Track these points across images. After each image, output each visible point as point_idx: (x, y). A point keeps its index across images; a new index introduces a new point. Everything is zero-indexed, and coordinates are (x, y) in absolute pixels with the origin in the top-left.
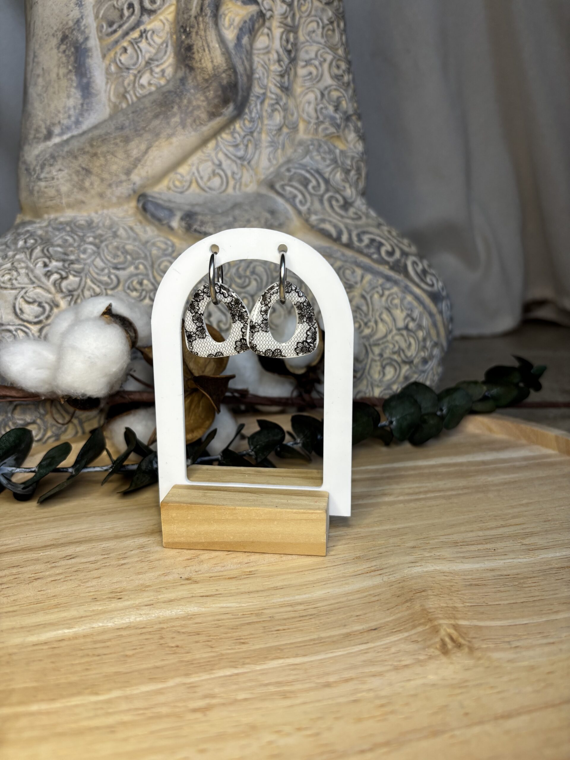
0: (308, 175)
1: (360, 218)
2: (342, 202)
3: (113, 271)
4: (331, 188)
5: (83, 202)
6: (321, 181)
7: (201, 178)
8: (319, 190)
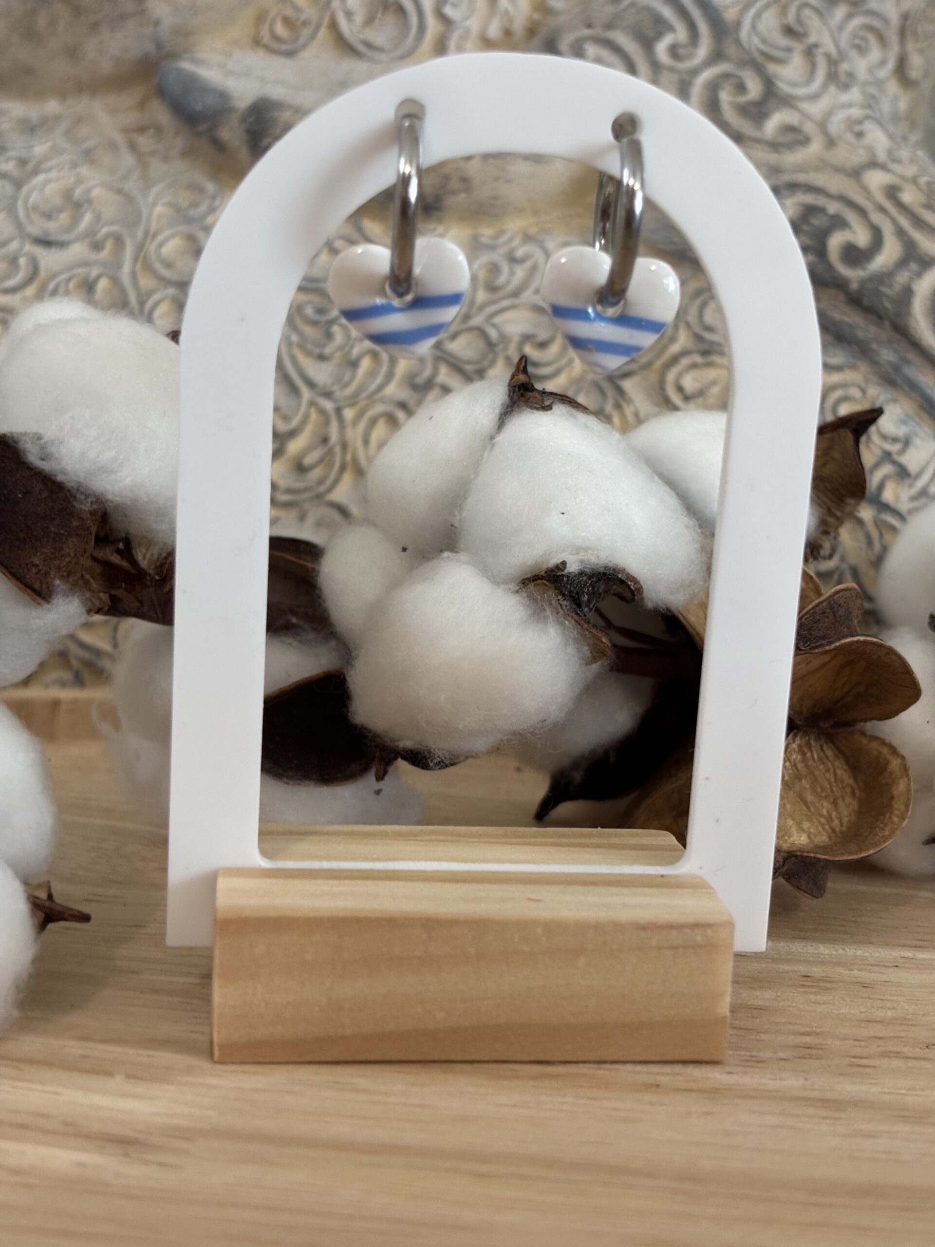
0: (667, 12)
1: (805, 141)
2: (754, 89)
3: (29, 248)
4: (731, 50)
5: (29, 71)
6: (703, 27)
7: (349, 14)
8: (690, 56)
